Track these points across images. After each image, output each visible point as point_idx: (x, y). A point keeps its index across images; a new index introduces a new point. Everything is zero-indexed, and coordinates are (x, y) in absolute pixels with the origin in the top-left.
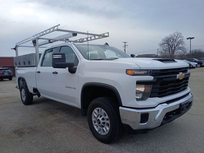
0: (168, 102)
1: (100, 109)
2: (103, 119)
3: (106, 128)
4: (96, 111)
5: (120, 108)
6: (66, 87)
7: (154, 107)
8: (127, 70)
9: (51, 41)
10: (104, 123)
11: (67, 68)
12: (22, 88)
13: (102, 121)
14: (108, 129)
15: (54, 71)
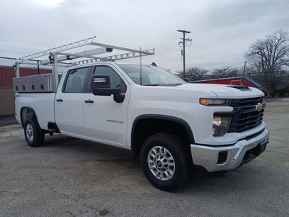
0: (247, 138)
1: (161, 147)
2: (165, 161)
3: (168, 172)
4: (154, 150)
5: (192, 145)
6: (108, 121)
7: (233, 145)
8: (200, 99)
9: (70, 57)
10: (166, 166)
11: (112, 96)
12: (28, 122)
13: (163, 164)
14: (171, 173)
15: (87, 99)
